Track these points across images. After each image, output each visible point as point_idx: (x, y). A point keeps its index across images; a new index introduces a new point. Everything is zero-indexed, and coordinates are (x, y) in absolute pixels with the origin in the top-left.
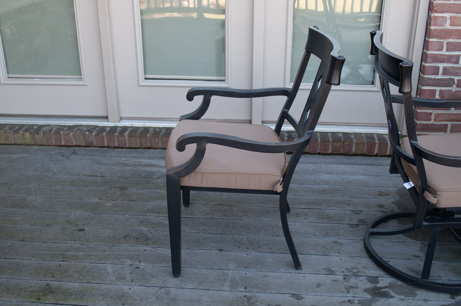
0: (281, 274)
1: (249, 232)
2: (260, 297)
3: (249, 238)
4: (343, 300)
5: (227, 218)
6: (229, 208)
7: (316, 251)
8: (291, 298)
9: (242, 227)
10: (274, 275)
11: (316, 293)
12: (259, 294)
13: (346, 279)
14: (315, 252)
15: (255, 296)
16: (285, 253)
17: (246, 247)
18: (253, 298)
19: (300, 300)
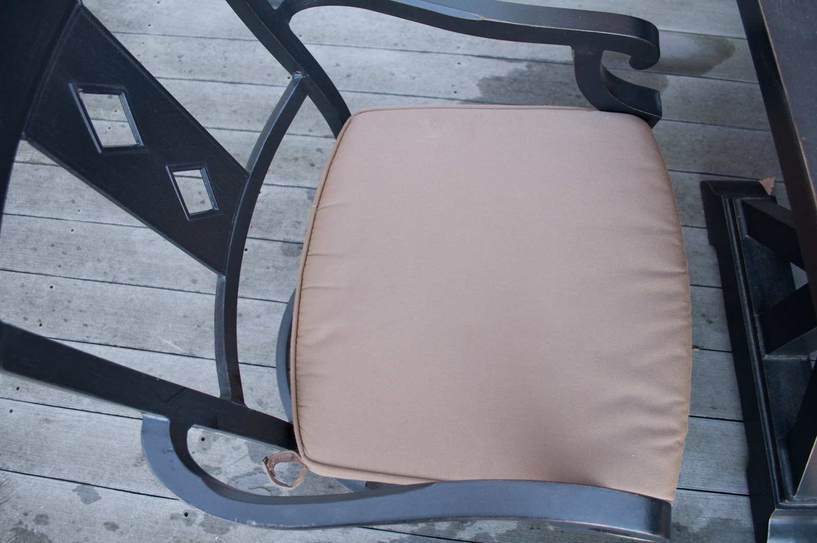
0: (79, 416)
1: (60, 266)
2: (17, 487)
3: (54, 287)
4: (173, 512)
5: (33, 211)
6: (48, 174)
7: (176, 340)
8: (75, 494)
9: (52, 245)
10: (65, 417)
11: (128, 485)
12: (17, 478)
13: (206, 440)
14: (173, 345)
15: (8, 483)
16: (111, 344)
17: (40, 318)
18: (3, 488)
19: (90, 503)
